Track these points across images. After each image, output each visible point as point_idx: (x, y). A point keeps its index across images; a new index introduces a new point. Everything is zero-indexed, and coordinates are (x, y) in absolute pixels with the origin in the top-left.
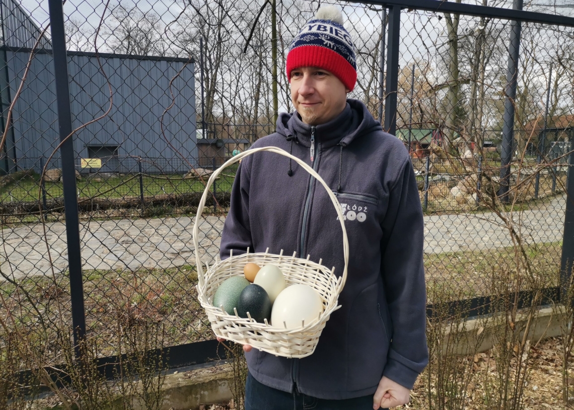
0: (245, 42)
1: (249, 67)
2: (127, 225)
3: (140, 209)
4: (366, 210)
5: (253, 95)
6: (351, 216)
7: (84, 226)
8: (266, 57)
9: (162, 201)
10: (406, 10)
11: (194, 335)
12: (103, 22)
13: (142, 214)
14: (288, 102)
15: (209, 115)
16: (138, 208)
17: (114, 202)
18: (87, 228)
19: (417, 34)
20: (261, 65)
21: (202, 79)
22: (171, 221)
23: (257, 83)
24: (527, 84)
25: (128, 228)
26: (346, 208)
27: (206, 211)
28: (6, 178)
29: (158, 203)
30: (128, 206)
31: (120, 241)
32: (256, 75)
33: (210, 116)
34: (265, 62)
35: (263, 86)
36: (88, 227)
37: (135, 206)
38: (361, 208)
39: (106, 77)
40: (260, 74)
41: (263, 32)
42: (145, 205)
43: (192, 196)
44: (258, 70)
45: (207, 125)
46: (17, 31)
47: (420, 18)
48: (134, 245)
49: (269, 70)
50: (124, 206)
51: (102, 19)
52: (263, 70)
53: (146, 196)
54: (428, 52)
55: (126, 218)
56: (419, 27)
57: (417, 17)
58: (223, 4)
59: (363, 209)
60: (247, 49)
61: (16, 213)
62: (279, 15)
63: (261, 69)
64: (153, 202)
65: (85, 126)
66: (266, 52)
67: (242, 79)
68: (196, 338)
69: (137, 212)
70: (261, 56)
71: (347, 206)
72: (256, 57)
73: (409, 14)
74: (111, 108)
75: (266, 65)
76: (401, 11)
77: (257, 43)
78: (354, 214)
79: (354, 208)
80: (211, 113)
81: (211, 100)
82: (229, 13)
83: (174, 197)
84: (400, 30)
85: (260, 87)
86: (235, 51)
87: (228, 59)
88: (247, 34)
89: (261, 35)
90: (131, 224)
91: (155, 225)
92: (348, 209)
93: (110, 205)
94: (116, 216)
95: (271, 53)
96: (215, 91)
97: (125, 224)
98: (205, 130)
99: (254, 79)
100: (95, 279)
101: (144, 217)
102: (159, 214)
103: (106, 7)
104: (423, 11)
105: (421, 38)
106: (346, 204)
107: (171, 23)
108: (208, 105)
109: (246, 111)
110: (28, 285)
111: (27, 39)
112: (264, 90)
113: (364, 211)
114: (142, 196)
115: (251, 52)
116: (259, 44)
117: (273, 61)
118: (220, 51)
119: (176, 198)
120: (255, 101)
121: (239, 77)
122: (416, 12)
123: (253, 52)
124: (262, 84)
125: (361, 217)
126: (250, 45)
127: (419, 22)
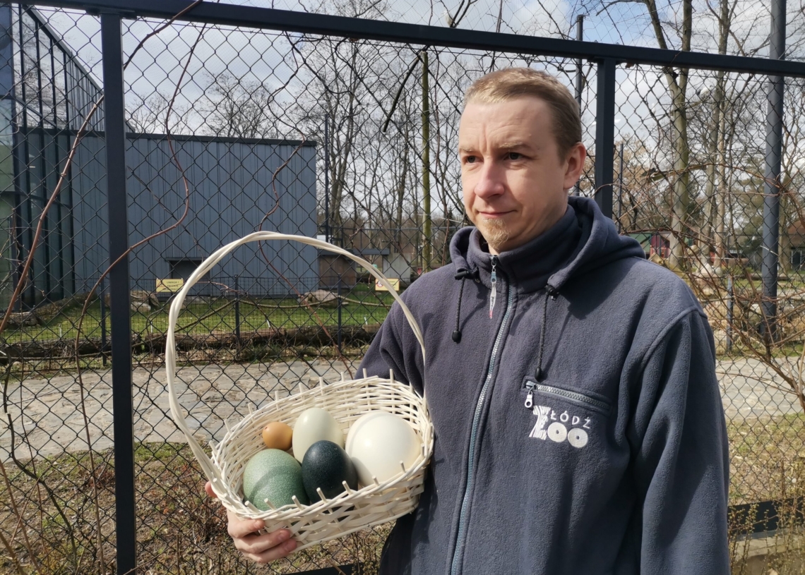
0: (386, 118)
1: (391, 151)
2: (215, 373)
3: (235, 350)
4: (588, 425)
5: (395, 188)
6: (558, 432)
7: (140, 388)
8: (414, 137)
9: (266, 338)
10: (624, 65)
11: (302, 555)
12: (178, 91)
13: (238, 357)
14: (444, 197)
15: (335, 215)
16: (232, 349)
17: (199, 338)
18: (144, 391)
19: (641, 100)
20: (407, 148)
21: (327, 167)
22: (278, 368)
23: (402, 172)
24: (789, 168)
25: (216, 377)
26: (549, 416)
27: (328, 353)
28: (60, 305)
29: (260, 341)
30: (218, 345)
31: (203, 398)
32: (400, 161)
33: (337, 217)
34: (412, 143)
35: (410, 176)
36: (146, 391)
37: (226, 346)
38: (578, 419)
39: (181, 170)
40: (405, 160)
41: (410, 104)
42: (241, 344)
43: (308, 332)
44: (403, 154)
45: (332, 229)
46: (86, 107)
47: (644, 76)
48: (223, 405)
49: (418, 155)
50: (212, 346)
51: (178, 88)
52: (410, 154)
53: (244, 332)
54: (659, 125)
55: (214, 362)
56: (644, 88)
57: (640, 75)
58: (357, 69)
59: (583, 422)
60: (389, 126)
61: (65, 355)
62: (433, 76)
63: (406, 154)
64: (254, 340)
65: (148, 240)
66: (413, 131)
67: (380, 167)
68: (304, 560)
69: (231, 353)
70: (407, 137)
71: (550, 413)
72: (400, 137)
73: (628, 71)
74: (186, 215)
75: (414, 148)
76: (617, 66)
77: (401, 119)
78: (563, 429)
79: (564, 418)
80: (339, 212)
81: (338, 195)
82: (364, 80)
83: (283, 333)
84: (616, 94)
85: (405, 177)
86: (372, 130)
87: (362, 140)
88: (389, 108)
89: (408, 108)
90: (221, 372)
91: (254, 374)
92: (552, 418)
93: (194, 343)
94: (201, 360)
95: (421, 132)
96: (343, 183)
97: (212, 373)
98: (330, 236)
99: (398, 166)
100: (163, 458)
101: (239, 361)
102: (261, 358)
103: (185, 70)
104: (650, 66)
105: (647, 104)
106: (549, 409)
107: (276, 91)
108: (334, 203)
109: (386, 209)
110: (67, 465)
111: (99, 120)
112: (411, 181)
113: (584, 426)
114: (238, 329)
115: (393, 131)
116: (405, 120)
117: (423, 141)
118: (352, 130)
119: (286, 333)
120: (399, 195)
121: (377, 164)
122: (639, 68)
123: (396, 131)
124: (408, 173)
125: (578, 438)
126: (393, 122)
127: (643, 82)
